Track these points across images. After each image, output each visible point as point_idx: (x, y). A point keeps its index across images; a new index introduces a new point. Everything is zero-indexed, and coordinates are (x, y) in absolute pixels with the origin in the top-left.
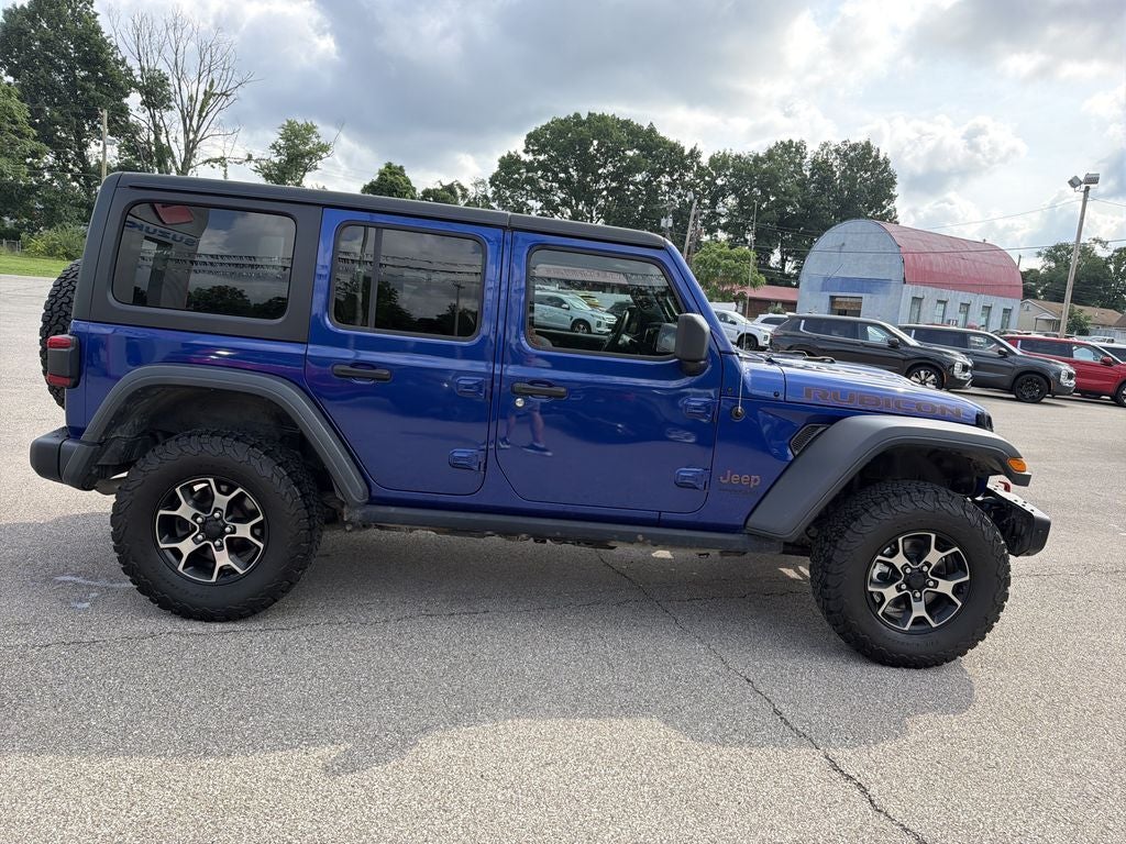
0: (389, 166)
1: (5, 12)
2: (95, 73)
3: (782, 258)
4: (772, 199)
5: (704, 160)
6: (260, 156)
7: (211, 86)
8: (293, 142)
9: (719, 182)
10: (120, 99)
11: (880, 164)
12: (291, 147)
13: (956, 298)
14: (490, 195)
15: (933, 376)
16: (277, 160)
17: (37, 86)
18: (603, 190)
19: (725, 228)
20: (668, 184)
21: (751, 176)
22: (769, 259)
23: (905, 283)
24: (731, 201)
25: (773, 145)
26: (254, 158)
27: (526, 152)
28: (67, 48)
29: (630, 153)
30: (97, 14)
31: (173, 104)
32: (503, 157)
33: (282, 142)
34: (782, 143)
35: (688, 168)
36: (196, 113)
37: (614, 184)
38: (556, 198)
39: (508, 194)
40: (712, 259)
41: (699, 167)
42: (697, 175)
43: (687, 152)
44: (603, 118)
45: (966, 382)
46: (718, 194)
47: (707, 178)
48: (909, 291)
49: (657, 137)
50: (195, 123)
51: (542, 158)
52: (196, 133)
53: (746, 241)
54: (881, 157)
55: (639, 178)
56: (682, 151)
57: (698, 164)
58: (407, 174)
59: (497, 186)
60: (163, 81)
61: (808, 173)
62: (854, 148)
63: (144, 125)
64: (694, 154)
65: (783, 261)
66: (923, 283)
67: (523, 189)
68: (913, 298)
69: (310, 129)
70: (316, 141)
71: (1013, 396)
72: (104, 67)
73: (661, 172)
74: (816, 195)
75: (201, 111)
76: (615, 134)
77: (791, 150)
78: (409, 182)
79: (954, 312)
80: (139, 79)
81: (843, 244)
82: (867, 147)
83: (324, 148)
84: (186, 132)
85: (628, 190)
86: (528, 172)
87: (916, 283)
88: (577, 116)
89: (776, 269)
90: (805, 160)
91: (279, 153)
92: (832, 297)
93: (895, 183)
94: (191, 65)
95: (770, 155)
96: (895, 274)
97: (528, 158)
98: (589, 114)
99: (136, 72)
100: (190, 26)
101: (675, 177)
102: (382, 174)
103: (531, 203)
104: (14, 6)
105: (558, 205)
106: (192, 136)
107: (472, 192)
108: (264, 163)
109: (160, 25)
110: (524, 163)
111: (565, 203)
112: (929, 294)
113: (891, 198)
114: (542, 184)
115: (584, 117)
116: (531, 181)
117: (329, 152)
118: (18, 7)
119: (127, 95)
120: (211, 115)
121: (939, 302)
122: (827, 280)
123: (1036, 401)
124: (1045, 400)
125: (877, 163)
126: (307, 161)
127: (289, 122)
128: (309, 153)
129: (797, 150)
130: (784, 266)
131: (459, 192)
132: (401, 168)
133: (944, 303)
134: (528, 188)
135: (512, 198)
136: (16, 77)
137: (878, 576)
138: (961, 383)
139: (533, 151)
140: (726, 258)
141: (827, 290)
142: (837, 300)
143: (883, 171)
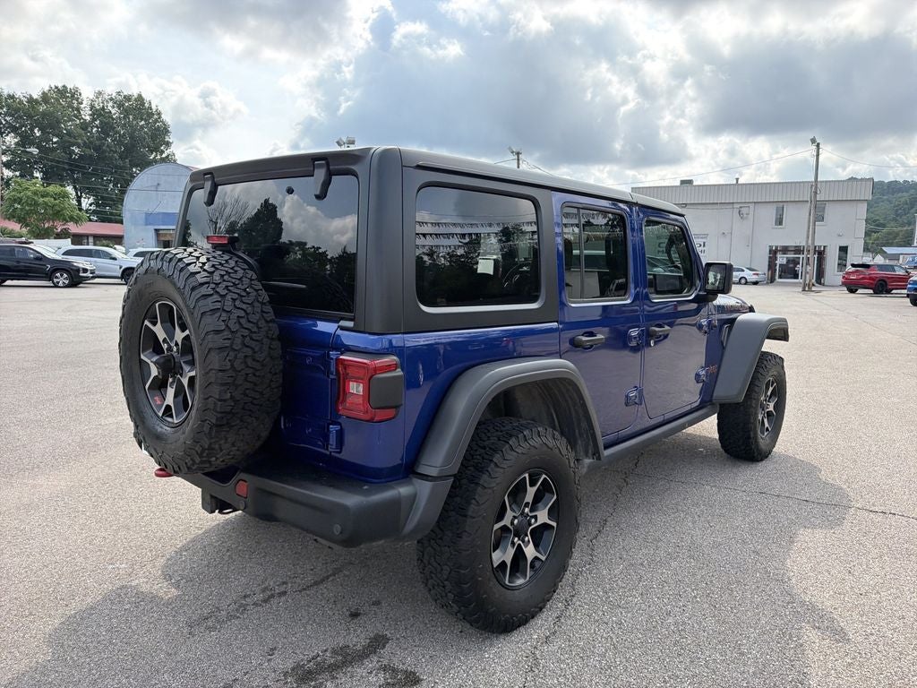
3: (77, 195)
4: (54, 140)
11: (152, 114)
19: (9, 166)
21: (30, 117)
24: (11, 138)
34: (56, 87)
40: (28, 197)
54: (154, 108)
61: (88, 118)
62: (128, 98)
65: (78, 198)
74: (99, 139)
77: (65, 95)
81: (159, 184)
82: (140, 99)
90: (83, 106)
92: (156, 230)
93: (169, 132)
95: (45, 97)
113: (168, 144)
122: (148, 215)
129: (73, 96)
130: (80, 202)
140: (43, 196)
141: (150, 224)
142: (161, 232)
143: (156, 121)
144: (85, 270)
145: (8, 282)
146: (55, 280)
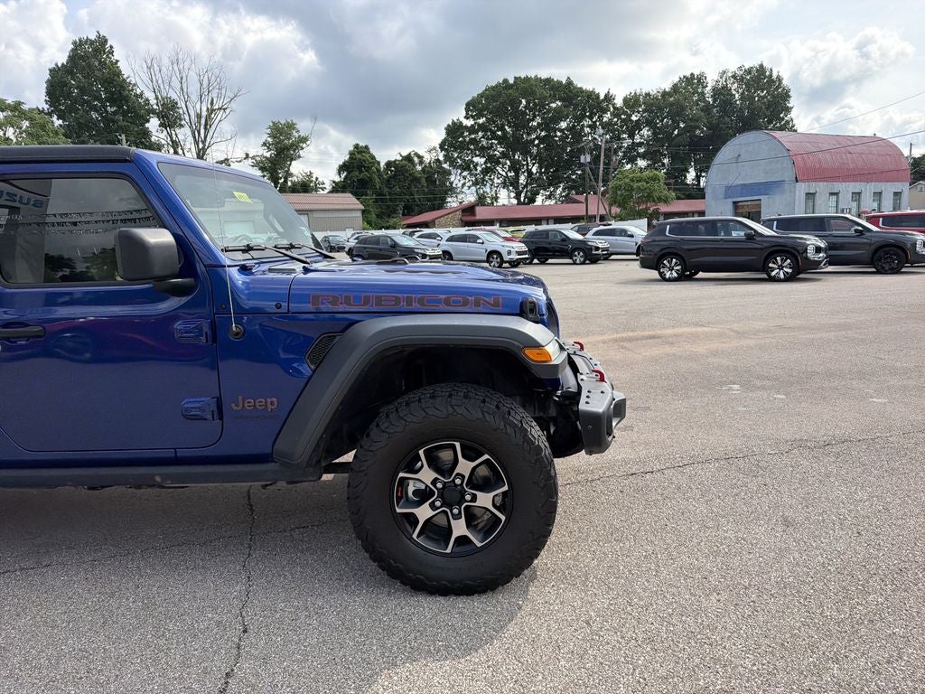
0: (356, 146)
1: (50, 70)
2: (120, 107)
3: (697, 174)
4: (682, 125)
5: (619, 102)
6: (255, 154)
7: (212, 103)
8: (279, 138)
9: (634, 118)
10: (143, 125)
11: (774, 82)
12: (278, 143)
13: (847, 189)
14: (441, 158)
15: (789, 261)
16: (268, 155)
17: (79, 124)
18: (534, 139)
19: (643, 156)
20: (589, 126)
21: (661, 109)
22: (686, 177)
23: (797, 181)
24: (646, 132)
25: (676, 80)
26: (251, 156)
27: (467, 118)
28: (98, 91)
29: (554, 105)
30: (117, 61)
31: (183, 122)
32: (449, 125)
33: (270, 140)
34: (684, 77)
35: (605, 111)
36: (202, 127)
37: (543, 134)
38: (496, 152)
39: (456, 155)
40: (626, 184)
41: (614, 108)
42: (614, 115)
43: (602, 97)
44: (527, 79)
45: (821, 262)
46: (633, 129)
47: (623, 117)
48: (802, 188)
49: (576, 88)
50: (202, 136)
51: (481, 121)
52: (204, 142)
53: (663, 164)
54: (774, 76)
55: (563, 125)
56: (598, 96)
57: (613, 105)
58: (372, 151)
59: (446, 150)
60: (174, 105)
61: (710, 100)
62: (749, 71)
63: (163, 142)
64: (608, 98)
65: (698, 178)
66: (815, 180)
67: (469, 149)
68: (807, 194)
69: (291, 126)
70: (297, 135)
71: (874, 270)
72: (127, 101)
73: (583, 117)
74: (719, 117)
75: (206, 125)
76: (539, 91)
77: (693, 82)
78: (373, 158)
79: (846, 200)
80: (155, 107)
81: (739, 156)
82: (761, 69)
83: (304, 140)
84: (196, 143)
85: (556, 136)
86: (470, 134)
87: (808, 180)
88: (506, 81)
89: (693, 184)
90: (707, 89)
91: (269, 149)
92: (735, 202)
93: (789, 97)
94: (194, 90)
95: (675, 88)
96: (788, 175)
97: (469, 123)
98: (515, 78)
99: (153, 102)
100: (189, 59)
101: (594, 120)
102: (351, 154)
103: (476, 159)
104: (57, 65)
105: (499, 157)
106: (201, 146)
107: (427, 158)
108: (258, 159)
109: (166, 62)
110: (466, 127)
111: (504, 155)
112: (821, 188)
113: (788, 110)
114: (484, 142)
115: (511, 81)
116: (473, 141)
117: (308, 143)
118: (60, 65)
119: (148, 121)
120: (214, 127)
121: (832, 194)
122: (728, 188)
123: (896, 271)
124: (903, 270)
125: (771, 81)
126: (292, 152)
127: (274, 123)
128: (292, 145)
129: (699, 81)
130: (699, 182)
131: (416, 160)
132: (366, 147)
133: (837, 194)
134: (472, 147)
135: (460, 158)
136: (64, 120)
137: (414, 493)
138: (816, 264)
139: (472, 117)
140: (638, 181)
141: (729, 197)
142: (740, 204)
143: (778, 88)
144: (597, 248)
145: (550, 261)
146: (574, 258)
